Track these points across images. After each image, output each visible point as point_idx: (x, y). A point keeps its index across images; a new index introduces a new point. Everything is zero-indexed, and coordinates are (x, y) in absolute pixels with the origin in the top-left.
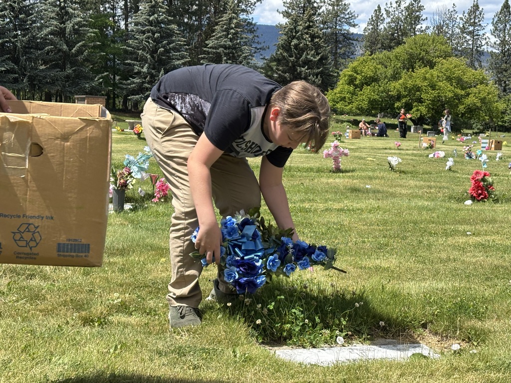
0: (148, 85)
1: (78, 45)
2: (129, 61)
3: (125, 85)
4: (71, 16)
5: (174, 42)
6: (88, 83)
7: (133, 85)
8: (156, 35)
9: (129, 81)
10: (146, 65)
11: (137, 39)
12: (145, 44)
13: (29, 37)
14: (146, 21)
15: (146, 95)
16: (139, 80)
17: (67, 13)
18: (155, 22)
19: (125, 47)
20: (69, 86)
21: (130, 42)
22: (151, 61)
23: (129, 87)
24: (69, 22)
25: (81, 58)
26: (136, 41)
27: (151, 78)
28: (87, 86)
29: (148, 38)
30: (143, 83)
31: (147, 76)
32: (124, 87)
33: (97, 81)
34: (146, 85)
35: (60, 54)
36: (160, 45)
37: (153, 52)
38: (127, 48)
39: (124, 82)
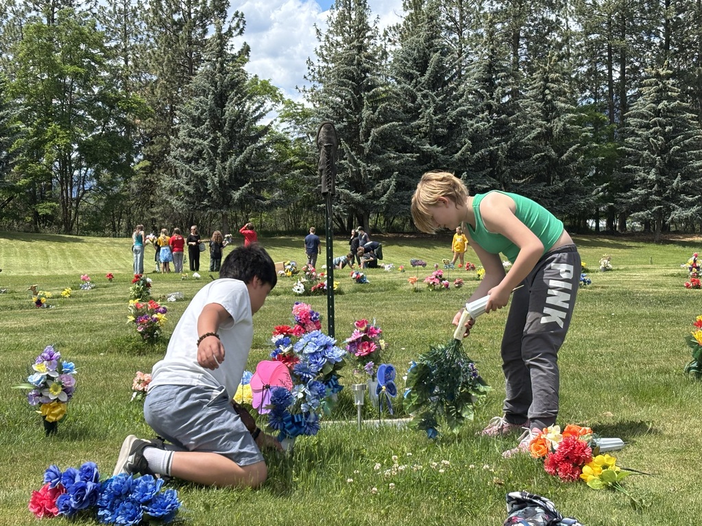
0: (656, 197)
1: (571, 149)
2: (629, 166)
3: (625, 198)
4: (559, 113)
5: (690, 137)
6: (582, 198)
7: (636, 198)
8: (667, 129)
9: (629, 193)
10: (653, 170)
11: (640, 136)
12: (653, 142)
13: (511, 143)
14: (650, 111)
15: (653, 210)
16: (643, 191)
17: (554, 108)
18: (664, 111)
19: (624, 148)
20: (557, 204)
21: (630, 140)
22: (660, 163)
23: (631, 201)
24: (556, 120)
25: (573, 166)
26: (638, 139)
27: (659, 186)
28: (582, 202)
29: (655, 132)
30: (650, 194)
31: (654, 185)
32: (624, 201)
33: (596, 195)
34: (653, 197)
35: (547, 162)
36: (672, 142)
37: (663, 151)
38: (627, 149)
39: (623, 194)
